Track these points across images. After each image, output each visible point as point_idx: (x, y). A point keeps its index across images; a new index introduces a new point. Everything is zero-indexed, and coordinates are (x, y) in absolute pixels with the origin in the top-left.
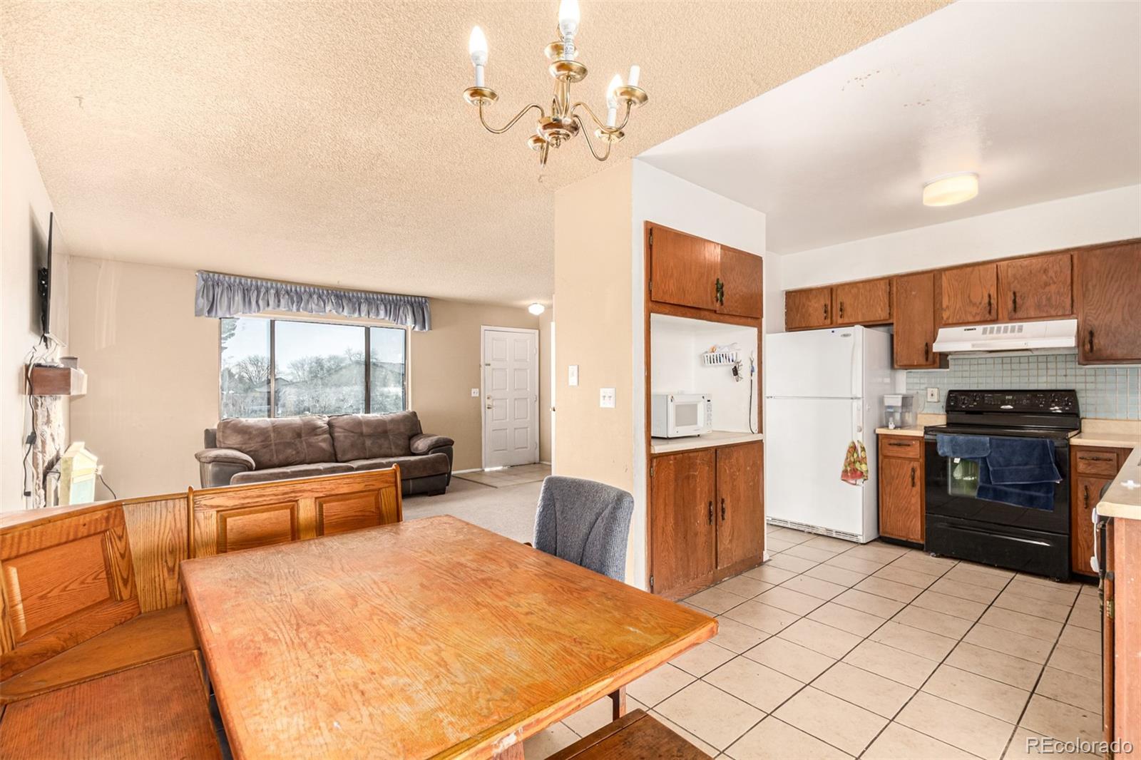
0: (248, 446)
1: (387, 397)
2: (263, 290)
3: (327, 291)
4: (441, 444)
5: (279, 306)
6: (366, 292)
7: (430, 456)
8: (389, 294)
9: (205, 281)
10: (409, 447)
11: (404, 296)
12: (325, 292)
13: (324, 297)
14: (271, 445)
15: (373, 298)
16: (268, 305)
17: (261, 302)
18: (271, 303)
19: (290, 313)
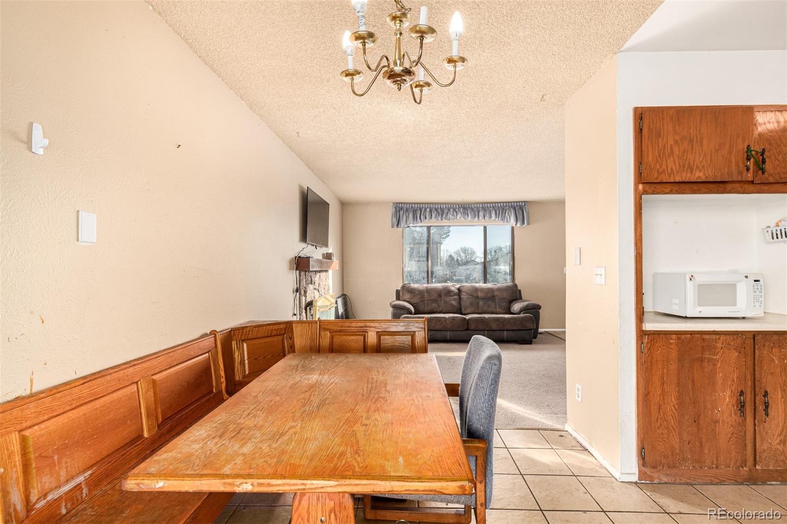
0: (413, 300)
1: (499, 272)
2: (423, 210)
3: (459, 205)
4: (530, 308)
5: (431, 218)
6: (482, 203)
7: (522, 315)
8: (498, 203)
9: (396, 208)
10: (509, 308)
11: (509, 202)
12: (457, 206)
13: (457, 210)
14: (425, 300)
15: (488, 207)
16: (426, 218)
17: (422, 217)
18: (427, 217)
19: (438, 221)
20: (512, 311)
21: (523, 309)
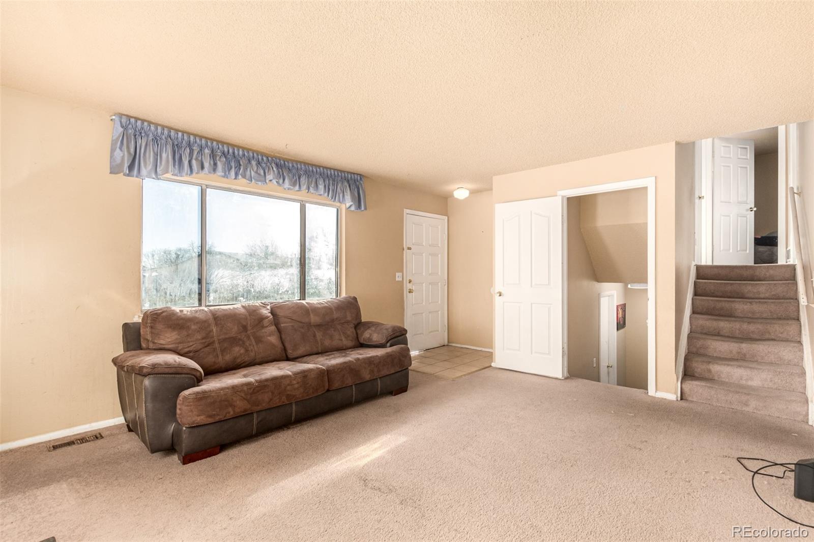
0: (186, 345)
1: (322, 281)
2: (196, 149)
3: (272, 158)
4: (395, 335)
5: (215, 170)
6: (305, 164)
8: (327, 168)
9: (125, 128)
10: (357, 338)
11: (341, 171)
12: (265, 158)
13: (264, 165)
14: (213, 342)
15: (313, 171)
16: (202, 168)
17: (194, 162)
18: (206, 165)
19: (225, 179)
20: (362, 341)
21: (389, 338)
